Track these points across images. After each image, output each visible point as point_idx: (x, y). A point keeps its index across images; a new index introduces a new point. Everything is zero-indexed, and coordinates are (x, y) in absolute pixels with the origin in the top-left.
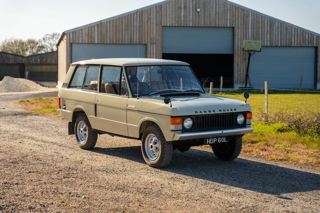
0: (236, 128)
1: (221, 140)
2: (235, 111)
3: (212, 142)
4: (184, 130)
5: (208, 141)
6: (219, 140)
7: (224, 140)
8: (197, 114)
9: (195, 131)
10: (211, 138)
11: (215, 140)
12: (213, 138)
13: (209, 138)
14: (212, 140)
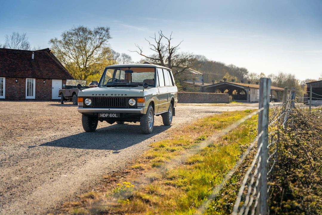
0: (127, 108)
1: (112, 115)
2: (126, 96)
3: (104, 116)
4: (85, 106)
5: (101, 115)
6: (110, 115)
7: (115, 116)
8: (93, 96)
9: (92, 107)
10: (103, 113)
11: (107, 115)
12: (106, 113)
13: (102, 113)
14: (104, 115)
